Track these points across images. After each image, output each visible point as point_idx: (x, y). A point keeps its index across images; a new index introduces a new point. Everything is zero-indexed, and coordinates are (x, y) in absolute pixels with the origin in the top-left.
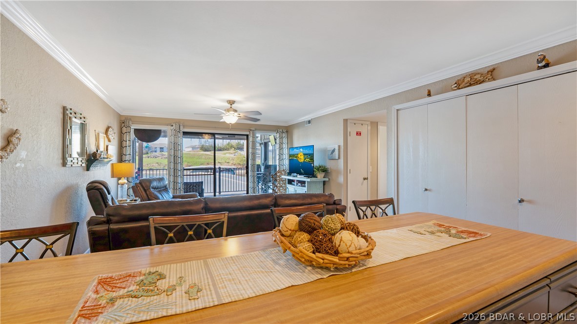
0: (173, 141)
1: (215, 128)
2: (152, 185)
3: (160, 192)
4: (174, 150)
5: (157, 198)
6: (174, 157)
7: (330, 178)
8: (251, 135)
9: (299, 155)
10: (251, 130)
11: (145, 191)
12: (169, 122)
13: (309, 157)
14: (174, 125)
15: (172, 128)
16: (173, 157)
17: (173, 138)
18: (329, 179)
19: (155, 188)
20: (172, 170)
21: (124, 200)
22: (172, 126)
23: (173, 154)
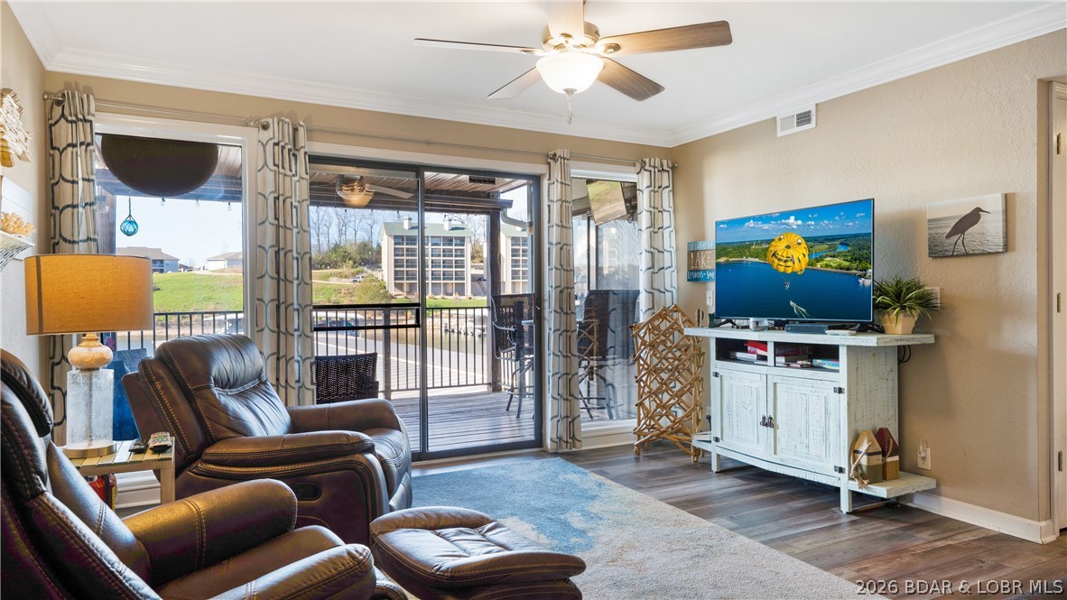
0: (271, 188)
1: (428, 143)
2: (214, 371)
3: (243, 396)
4: (278, 226)
5: (240, 429)
6: (277, 253)
7: (940, 332)
8: (557, 175)
9: (779, 247)
10: (554, 157)
11: (189, 397)
12: (254, 114)
13: (841, 249)
14: (273, 123)
15: (265, 135)
16: (271, 253)
17: (270, 176)
18: (936, 337)
19: (226, 384)
20: (271, 308)
21: (98, 453)
22: (265, 127)
23: (270, 241)
